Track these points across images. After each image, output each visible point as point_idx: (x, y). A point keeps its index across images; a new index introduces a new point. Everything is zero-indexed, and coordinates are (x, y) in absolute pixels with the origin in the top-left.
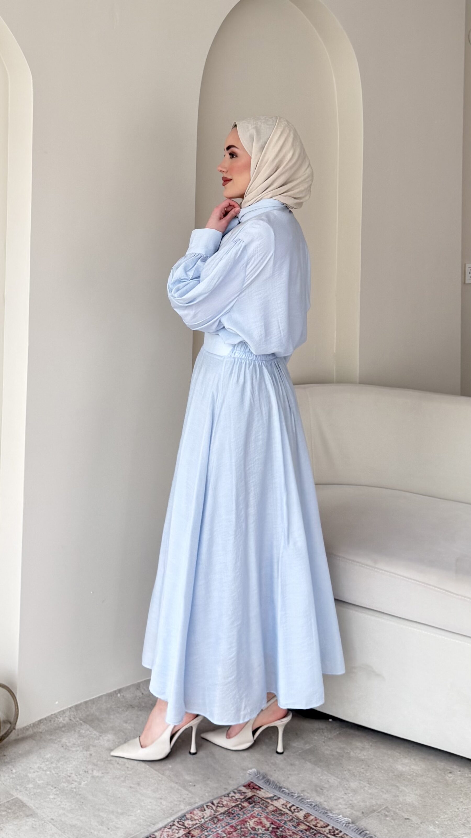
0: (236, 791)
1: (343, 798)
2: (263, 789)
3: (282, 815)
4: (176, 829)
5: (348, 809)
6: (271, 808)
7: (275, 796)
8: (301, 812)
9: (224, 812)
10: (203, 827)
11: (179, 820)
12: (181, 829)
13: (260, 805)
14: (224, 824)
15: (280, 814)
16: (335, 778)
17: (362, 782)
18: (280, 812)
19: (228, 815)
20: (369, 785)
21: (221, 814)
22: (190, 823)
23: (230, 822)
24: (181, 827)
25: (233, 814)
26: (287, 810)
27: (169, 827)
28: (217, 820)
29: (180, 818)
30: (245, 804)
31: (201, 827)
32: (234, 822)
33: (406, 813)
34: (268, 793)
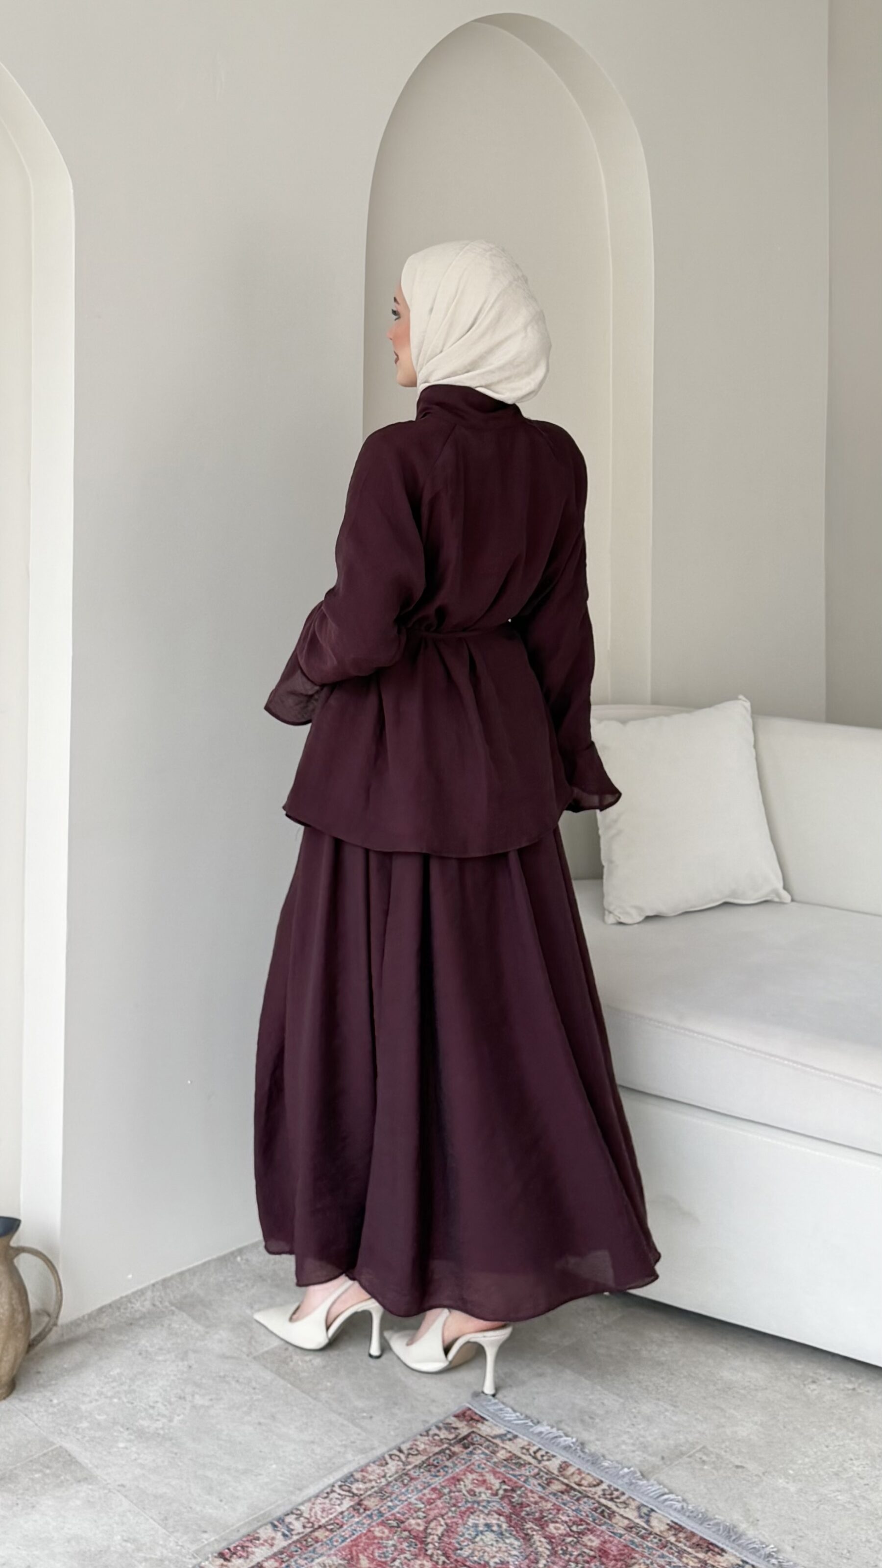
0: (441, 1425)
1: (628, 1432)
2: (487, 1420)
3: (520, 1465)
4: (337, 1499)
5: (637, 1453)
6: (502, 1455)
7: (509, 1432)
8: (554, 1459)
9: (420, 1464)
10: (383, 1492)
11: (343, 1484)
12: (345, 1498)
13: (483, 1449)
14: (421, 1485)
15: (518, 1466)
16: (615, 1397)
17: (661, 1403)
18: (518, 1461)
19: (427, 1469)
20: (672, 1408)
21: (416, 1466)
22: (361, 1486)
23: (431, 1481)
24: (346, 1496)
25: (436, 1466)
26: (529, 1457)
27: (325, 1495)
28: (408, 1479)
29: (343, 1480)
30: (456, 1449)
31: (381, 1493)
32: (437, 1482)
33: (738, 1458)
34: (496, 1428)
